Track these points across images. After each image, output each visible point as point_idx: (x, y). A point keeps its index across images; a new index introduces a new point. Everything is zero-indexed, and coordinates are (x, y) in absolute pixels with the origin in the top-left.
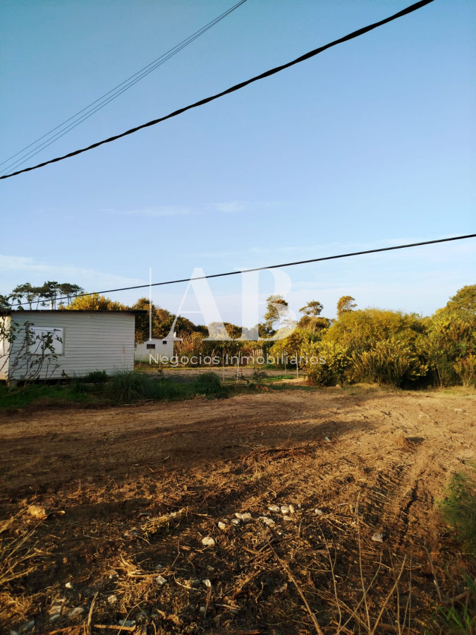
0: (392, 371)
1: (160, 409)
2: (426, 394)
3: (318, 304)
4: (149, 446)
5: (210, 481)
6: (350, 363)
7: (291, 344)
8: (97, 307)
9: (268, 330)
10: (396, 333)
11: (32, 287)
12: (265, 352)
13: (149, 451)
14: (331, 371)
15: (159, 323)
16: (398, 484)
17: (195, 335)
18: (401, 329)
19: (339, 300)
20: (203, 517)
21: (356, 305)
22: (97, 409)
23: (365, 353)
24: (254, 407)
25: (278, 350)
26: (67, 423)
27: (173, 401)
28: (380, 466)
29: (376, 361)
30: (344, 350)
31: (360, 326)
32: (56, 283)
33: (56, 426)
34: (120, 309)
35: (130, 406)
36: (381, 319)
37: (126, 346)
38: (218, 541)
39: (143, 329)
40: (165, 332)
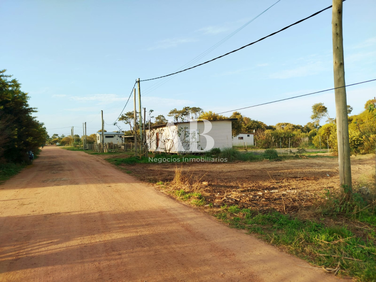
1: (245, 164)
6: (362, 142)
7: (327, 133)
8: (212, 119)
9: (317, 126)
11: (178, 110)
12: (310, 139)
15: (245, 125)
17: (267, 131)
22: (217, 164)
25: (318, 137)
26: (206, 168)
27: (252, 161)
30: (358, 134)
32: (189, 108)
33: (202, 169)
34: (223, 119)
35: (232, 163)
37: (228, 137)
39: (236, 129)
40: (249, 130)
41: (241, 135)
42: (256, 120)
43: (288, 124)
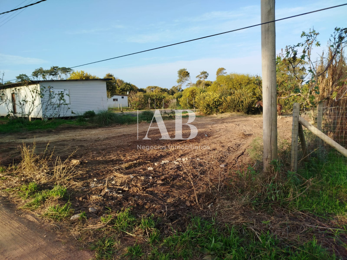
0: (242, 105)
1: (124, 128)
3: (206, 72)
6: (221, 102)
7: (192, 95)
8: (84, 78)
9: (179, 89)
10: (245, 86)
11: (44, 70)
12: (177, 101)
13: (120, 142)
14: (211, 107)
15: (119, 87)
17: (139, 94)
18: (248, 83)
19: (217, 70)
21: (226, 73)
22: (92, 129)
23: (229, 97)
24: (170, 125)
25: (184, 99)
26: (78, 135)
27: (130, 124)
28: (229, 144)
29: (234, 100)
30: (218, 96)
31: (227, 83)
32: (57, 67)
33: (73, 136)
34: (96, 79)
35: (108, 127)
36: (238, 79)
37: (103, 98)
38: (154, 168)
39: (110, 90)
40: (123, 92)
41: (115, 97)
42: (128, 82)
43: (156, 87)
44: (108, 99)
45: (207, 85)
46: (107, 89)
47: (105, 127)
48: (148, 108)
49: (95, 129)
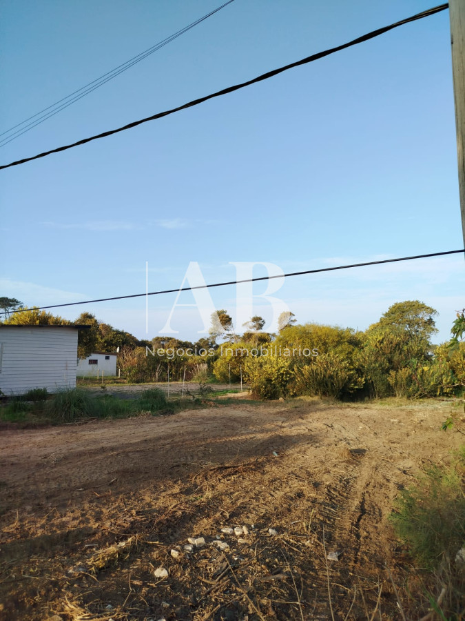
0: (332, 384)
1: (104, 427)
2: (364, 406)
3: (260, 319)
4: (94, 468)
5: (160, 503)
6: (292, 376)
7: (236, 358)
8: (38, 322)
9: (212, 344)
10: (334, 347)
12: (209, 366)
13: (93, 473)
14: (274, 384)
15: (102, 338)
16: (347, 498)
17: (138, 350)
18: (339, 343)
20: (153, 545)
21: (295, 321)
22: (36, 429)
23: (306, 367)
24: (200, 423)
25: (222, 364)
27: (117, 418)
28: (327, 480)
29: (317, 374)
30: (286, 364)
31: (301, 340)
34: (62, 324)
35: (72, 425)
36: (319, 334)
37: (69, 362)
38: (171, 572)
39: (86, 344)
40: (108, 348)
41: (93, 357)
42: (121, 330)
43: (171, 339)
44: (80, 361)
45: (263, 340)
46: (79, 343)
47: (66, 425)
48: (154, 380)
49: (44, 430)
